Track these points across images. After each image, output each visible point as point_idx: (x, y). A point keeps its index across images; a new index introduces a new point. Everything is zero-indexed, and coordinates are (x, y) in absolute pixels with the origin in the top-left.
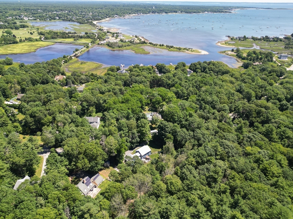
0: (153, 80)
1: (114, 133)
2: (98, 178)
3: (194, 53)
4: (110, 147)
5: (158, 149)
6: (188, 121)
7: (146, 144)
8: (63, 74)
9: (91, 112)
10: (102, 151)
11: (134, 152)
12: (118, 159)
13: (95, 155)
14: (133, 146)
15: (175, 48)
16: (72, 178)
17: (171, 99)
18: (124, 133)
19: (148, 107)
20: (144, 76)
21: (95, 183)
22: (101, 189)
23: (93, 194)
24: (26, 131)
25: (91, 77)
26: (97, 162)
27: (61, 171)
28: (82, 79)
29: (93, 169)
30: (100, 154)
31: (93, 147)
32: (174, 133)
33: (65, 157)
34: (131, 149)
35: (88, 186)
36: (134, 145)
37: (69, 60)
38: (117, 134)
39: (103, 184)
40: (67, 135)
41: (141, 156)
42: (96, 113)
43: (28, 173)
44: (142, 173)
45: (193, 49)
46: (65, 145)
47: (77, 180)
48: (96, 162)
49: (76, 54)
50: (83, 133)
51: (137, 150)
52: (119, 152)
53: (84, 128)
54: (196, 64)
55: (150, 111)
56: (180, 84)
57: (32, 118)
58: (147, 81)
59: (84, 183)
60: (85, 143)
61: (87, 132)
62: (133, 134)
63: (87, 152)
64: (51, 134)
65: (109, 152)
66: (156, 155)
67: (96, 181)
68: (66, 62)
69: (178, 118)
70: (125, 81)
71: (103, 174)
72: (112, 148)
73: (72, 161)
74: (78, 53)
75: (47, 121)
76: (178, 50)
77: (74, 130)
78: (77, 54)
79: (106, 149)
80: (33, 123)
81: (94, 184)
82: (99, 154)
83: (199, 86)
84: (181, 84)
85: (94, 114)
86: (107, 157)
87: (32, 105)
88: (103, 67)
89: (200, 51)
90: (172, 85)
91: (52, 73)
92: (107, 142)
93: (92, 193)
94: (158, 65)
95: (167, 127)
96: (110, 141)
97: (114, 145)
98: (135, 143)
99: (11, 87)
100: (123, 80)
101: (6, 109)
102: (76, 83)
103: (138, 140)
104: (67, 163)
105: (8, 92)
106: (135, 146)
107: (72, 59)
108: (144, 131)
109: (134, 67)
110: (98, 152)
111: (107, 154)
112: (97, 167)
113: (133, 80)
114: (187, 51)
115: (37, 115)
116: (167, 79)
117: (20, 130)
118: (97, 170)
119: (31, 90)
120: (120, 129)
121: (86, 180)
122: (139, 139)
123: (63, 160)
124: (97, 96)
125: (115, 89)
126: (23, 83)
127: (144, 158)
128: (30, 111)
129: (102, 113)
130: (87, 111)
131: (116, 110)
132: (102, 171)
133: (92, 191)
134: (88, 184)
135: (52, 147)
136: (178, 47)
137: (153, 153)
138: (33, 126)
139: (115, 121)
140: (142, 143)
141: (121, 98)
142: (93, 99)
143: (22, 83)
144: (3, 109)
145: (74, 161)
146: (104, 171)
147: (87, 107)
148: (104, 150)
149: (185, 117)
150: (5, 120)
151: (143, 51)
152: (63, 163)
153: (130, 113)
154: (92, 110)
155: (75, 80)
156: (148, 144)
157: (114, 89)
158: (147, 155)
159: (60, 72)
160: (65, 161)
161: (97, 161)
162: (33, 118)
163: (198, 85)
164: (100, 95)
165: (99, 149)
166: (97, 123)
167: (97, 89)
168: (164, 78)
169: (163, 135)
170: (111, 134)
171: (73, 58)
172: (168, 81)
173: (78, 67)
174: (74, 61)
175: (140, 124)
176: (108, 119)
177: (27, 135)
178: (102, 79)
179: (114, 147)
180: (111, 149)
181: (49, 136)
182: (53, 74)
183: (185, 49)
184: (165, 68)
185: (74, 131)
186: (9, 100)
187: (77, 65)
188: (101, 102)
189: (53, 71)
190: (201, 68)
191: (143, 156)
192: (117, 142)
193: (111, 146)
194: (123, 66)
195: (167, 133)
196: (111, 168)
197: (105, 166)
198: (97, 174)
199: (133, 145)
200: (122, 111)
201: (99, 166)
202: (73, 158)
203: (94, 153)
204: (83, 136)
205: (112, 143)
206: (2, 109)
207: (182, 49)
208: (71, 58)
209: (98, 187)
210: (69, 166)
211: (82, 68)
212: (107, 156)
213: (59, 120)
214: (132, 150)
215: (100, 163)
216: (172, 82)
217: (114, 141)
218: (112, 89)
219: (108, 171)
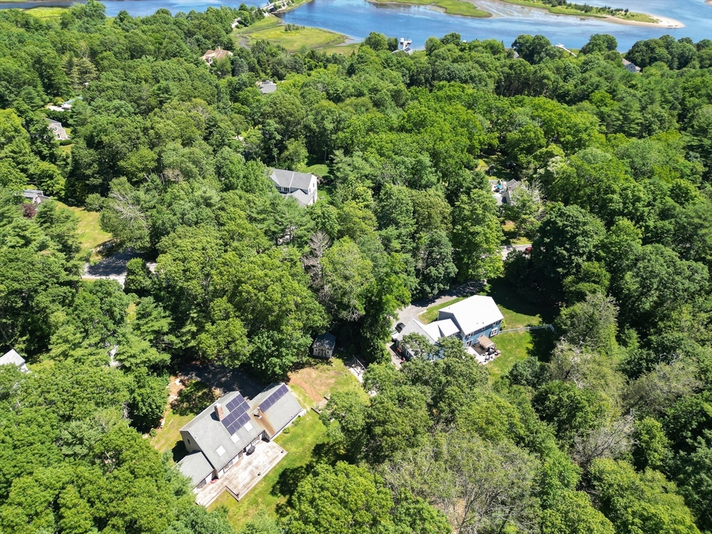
0: (508, 76)
1: (363, 231)
2: (278, 402)
3: (633, 21)
4: (339, 282)
5: (526, 317)
6: (673, 216)
7: (480, 290)
8: (229, 47)
9: (292, 160)
10: (307, 293)
11: (429, 312)
12: (368, 335)
13: (276, 308)
14: (428, 289)
15: (570, 5)
16: (184, 384)
17: (584, 136)
18: (398, 237)
19: (485, 162)
20: (477, 62)
21: (263, 421)
22: (285, 453)
23: (252, 471)
24: (75, 191)
25: (309, 62)
26: (283, 340)
27: (131, 356)
28: (280, 63)
29: (265, 362)
30: (297, 305)
31: (270, 273)
32: (615, 260)
33: (158, 299)
34: (421, 299)
35: (235, 435)
36: (433, 289)
37: (253, 20)
38: (374, 237)
39: (299, 430)
40: (183, 215)
41: (459, 335)
42: (309, 164)
43: (24, 338)
44: (481, 431)
45: (631, 11)
46: (165, 253)
47: (200, 394)
48: (277, 336)
49: (275, 5)
50: (242, 213)
51: (445, 310)
52: (375, 307)
53: (250, 196)
54: (653, 45)
55: (494, 174)
56: (610, 93)
57: (92, 151)
58: (490, 77)
59: (218, 420)
60: (241, 256)
61: (258, 213)
62: (434, 243)
63: (241, 293)
64: (139, 207)
65: (335, 304)
66: (521, 338)
67: (270, 414)
68: (244, 23)
69: (624, 203)
70: (413, 76)
71: (306, 386)
72: (349, 290)
73: (187, 320)
74: (281, 5)
75: (139, 166)
76: (579, 11)
77: (210, 198)
78: (280, 7)
79: (327, 288)
80: (96, 166)
81: (261, 428)
82: (293, 307)
83: (679, 106)
84: (614, 91)
85: (302, 165)
86: (325, 323)
87: (100, 108)
88: (348, 42)
89: (655, 18)
90: (575, 96)
91: (198, 40)
92: (333, 263)
93: (250, 463)
94: (521, 41)
95: (585, 234)
96: (342, 260)
97: (358, 279)
98: (437, 280)
99: (70, 64)
100: (409, 69)
101: (27, 118)
102: (263, 75)
103: (453, 269)
104: (164, 324)
105: (60, 79)
106: (436, 292)
107: (264, 17)
108: (479, 239)
109: (445, 41)
110: (290, 297)
111: (329, 310)
112: (279, 356)
113: (441, 73)
114: (609, 16)
115: (105, 139)
116: (557, 76)
117: (59, 186)
118: (277, 370)
119: (116, 70)
120: (385, 220)
121: (229, 406)
122: (455, 267)
123: (148, 310)
124: (316, 105)
125: (379, 88)
126: (105, 54)
127: (470, 344)
128: (89, 127)
129: (328, 166)
130: (279, 154)
131: (374, 150)
132: (301, 371)
133: (248, 454)
134: (233, 425)
135: (135, 255)
136: (581, 4)
137: (509, 331)
138: (95, 178)
139: (370, 192)
140: (462, 285)
141: (395, 115)
142: (304, 111)
143: (100, 56)
144: (19, 116)
145: (193, 318)
146: (309, 375)
147: (279, 137)
148: (316, 290)
149: (655, 200)
150: (17, 150)
151: (472, 10)
152: (147, 323)
153: (425, 168)
154: (296, 153)
155: (261, 66)
156: (487, 288)
157: (374, 90)
158: (484, 333)
159: (219, 41)
160: (155, 313)
161: (280, 331)
162: (96, 149)
163: (680, 103)
164: (326, 103)
165: (296, 284)
166: (305, 192)
167: (319, 85)
168: (547, 72)
169: (560, 261)
170: (348, 231)
171: (266, 15)
172: (562, 83)
173: (275, 38)
174: (269, 22)
175: (467, 207)
176: (345, 180)
177: (78, 206)
178: (340, 66)
179: (356, 288)
180: (344, 294)
181: (129, 211)
182: (199, 46)
183: (603, 9)
184: (549, 47)
185: (212, 201)
186: (60, 103)
187: (273, 33)
188: (329, 126)
189: (200, 37)
190: (670, 57)
191: (467, 338)
192: (372, 264)
193: (346, 278)
194: (405, 43)
195: (581, 255)
196: (337, 362)
197: (315, 352)
198: (277, 388)
199: (430, 286)
200: (398, 158)
201: (287, 354)
202: (190, 309)
203: (271, 300)
204: (239, 225)
205: (350, 268)
206: (15, 116)
207: (594, 10)
208: (260, 13)
209: (276, 441)
210: (171, 338)
211: (288, 42)
212: (324, 319)
213: (171, 160)
214: (422, 306)
215: (294, 342)
216: (576, 87)
217: (360, 263)
218: (370, 90)
219: (324, 375)
